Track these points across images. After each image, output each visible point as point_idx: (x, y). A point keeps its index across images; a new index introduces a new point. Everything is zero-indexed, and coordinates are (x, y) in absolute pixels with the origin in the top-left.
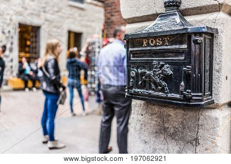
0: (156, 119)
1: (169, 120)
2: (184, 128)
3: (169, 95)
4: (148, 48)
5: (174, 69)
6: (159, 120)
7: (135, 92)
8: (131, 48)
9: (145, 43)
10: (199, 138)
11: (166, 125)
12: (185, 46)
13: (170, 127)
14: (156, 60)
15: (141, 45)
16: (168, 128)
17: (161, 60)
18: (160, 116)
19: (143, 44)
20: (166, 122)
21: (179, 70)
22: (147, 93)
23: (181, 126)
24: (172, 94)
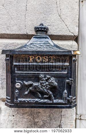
0: (28, 117)
1: (39, 116)
2: (51, 120)
3: (55, 101)
4: (35, 64)
5: (59, 81)
6: (30, 117)
7: (20, 101)
8: (16, 62)
9: (31, 59)
10: (62, 124)
11: (36, 120)
12: (67, 64)
13: (39, 121)
14: (42, 74)
15: (27, 60)
16: (38, 122)
17: (47, 74)
18: (31, 114)
19: (29, 60)
20: (36, 118)
21: (62, 82)
22: (34, 101)
23: (49, 119)
24: (57, 100)
